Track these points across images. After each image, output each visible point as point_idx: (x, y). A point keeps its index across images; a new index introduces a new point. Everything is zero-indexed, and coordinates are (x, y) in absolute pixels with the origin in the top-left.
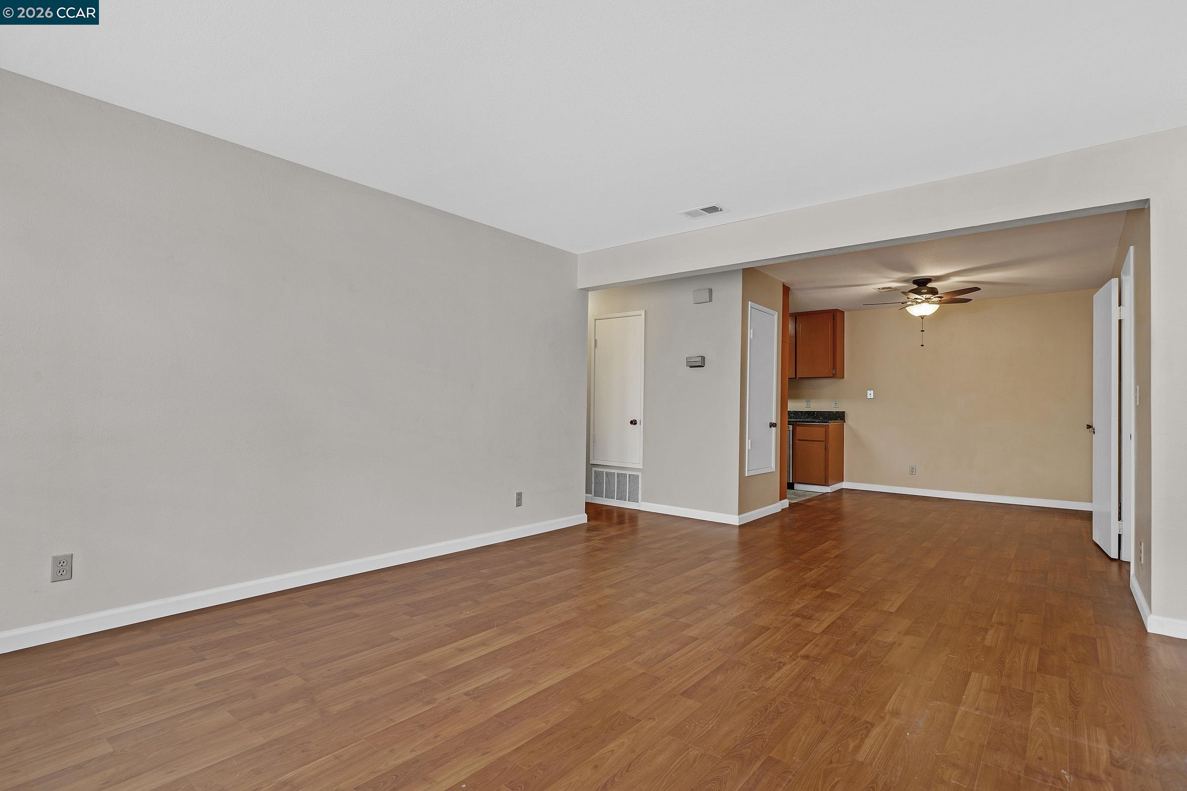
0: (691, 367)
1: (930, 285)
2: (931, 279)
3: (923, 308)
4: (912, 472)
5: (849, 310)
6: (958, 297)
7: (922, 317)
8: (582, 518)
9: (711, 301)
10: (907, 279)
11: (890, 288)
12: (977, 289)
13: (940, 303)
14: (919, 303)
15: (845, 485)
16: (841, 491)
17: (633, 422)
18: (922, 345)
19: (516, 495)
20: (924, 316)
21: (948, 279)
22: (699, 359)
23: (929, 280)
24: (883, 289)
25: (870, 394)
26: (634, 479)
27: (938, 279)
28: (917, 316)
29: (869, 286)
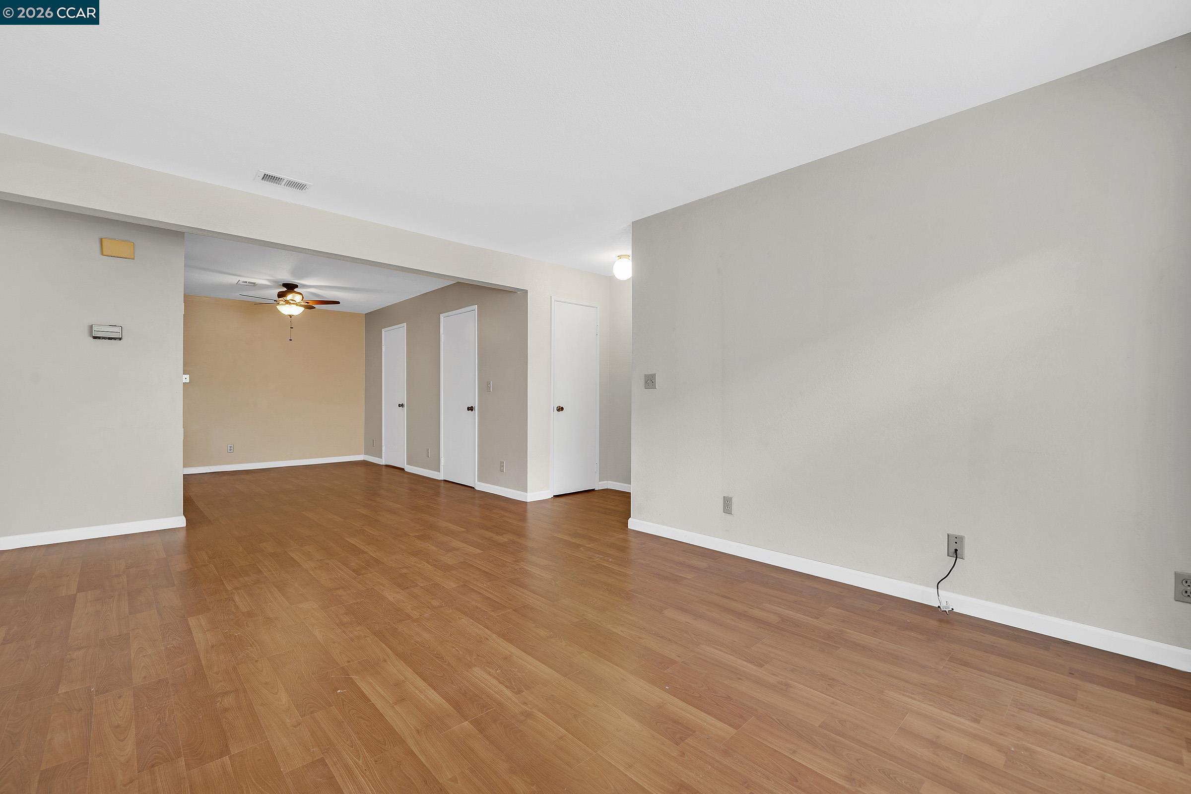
0: (96, 338)
2: (298, 285)
4: (230, 450)
7: (291, 316)
9: (133, 258)
11: (255, 283)
12: (336, 303)
13: (303, 306)
22: (117, 329)
23: (295, 286)
24: (248, 283)
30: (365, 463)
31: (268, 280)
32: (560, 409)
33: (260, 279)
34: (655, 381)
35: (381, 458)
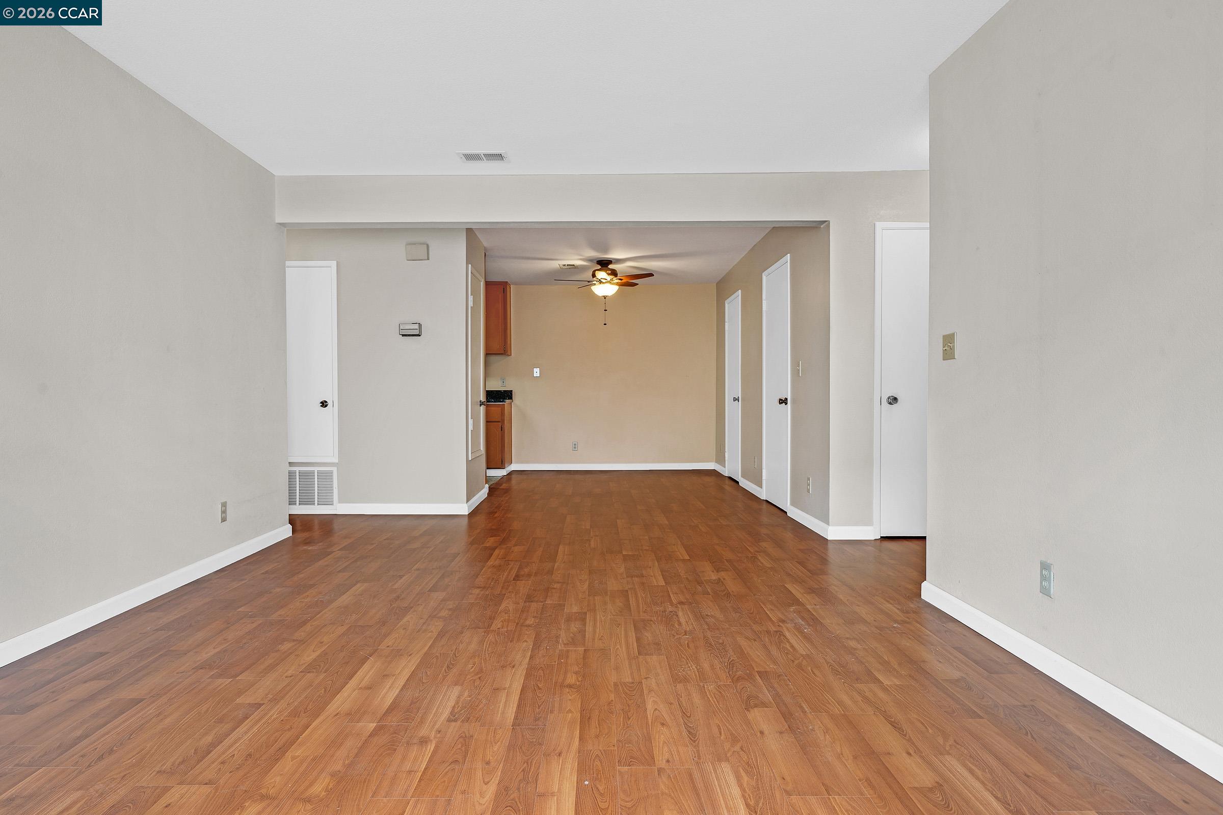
0: (403, 335)
1: (610, 266)
2: (611, 261)
3: (606, 288)
4: (575, 448)
5: (516, 284)
6: (630, 281)
7: (605, 297)
8: (286, 531)
9: (428, 259)
10: (592, 258)
11: (574, 265)
12: (651, 275)
13: (617, 284)
14: (603, 283)
15: (514, 467)
16: (511, 473)
17: (324, 404)
18: (605, 324)
19: (220, 506)
20: (607, 296)
21: (624, 263)
22: (416, 326)
23: (609, 262)
24: (568, 265)
25: (537, 372)
26: (326, 477)
27: (618, 261)
28: (601, 295)
29: (556, 262)
30: (713, 473)
31: (581, 259)
32: (893, 400)
33: (571, 260)
34: (954, 346)
35: (725, 467)
